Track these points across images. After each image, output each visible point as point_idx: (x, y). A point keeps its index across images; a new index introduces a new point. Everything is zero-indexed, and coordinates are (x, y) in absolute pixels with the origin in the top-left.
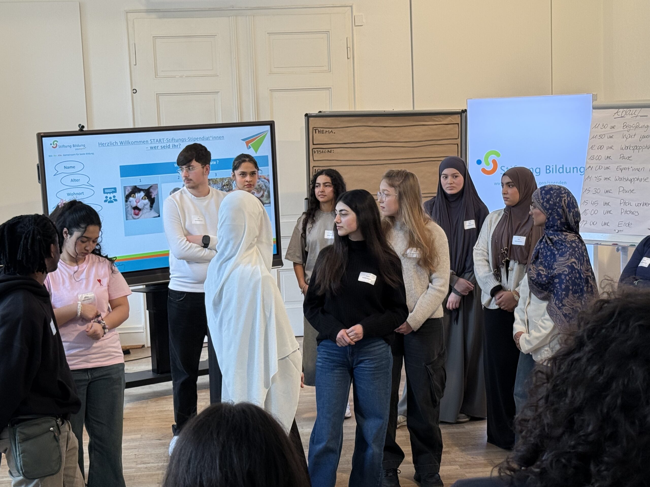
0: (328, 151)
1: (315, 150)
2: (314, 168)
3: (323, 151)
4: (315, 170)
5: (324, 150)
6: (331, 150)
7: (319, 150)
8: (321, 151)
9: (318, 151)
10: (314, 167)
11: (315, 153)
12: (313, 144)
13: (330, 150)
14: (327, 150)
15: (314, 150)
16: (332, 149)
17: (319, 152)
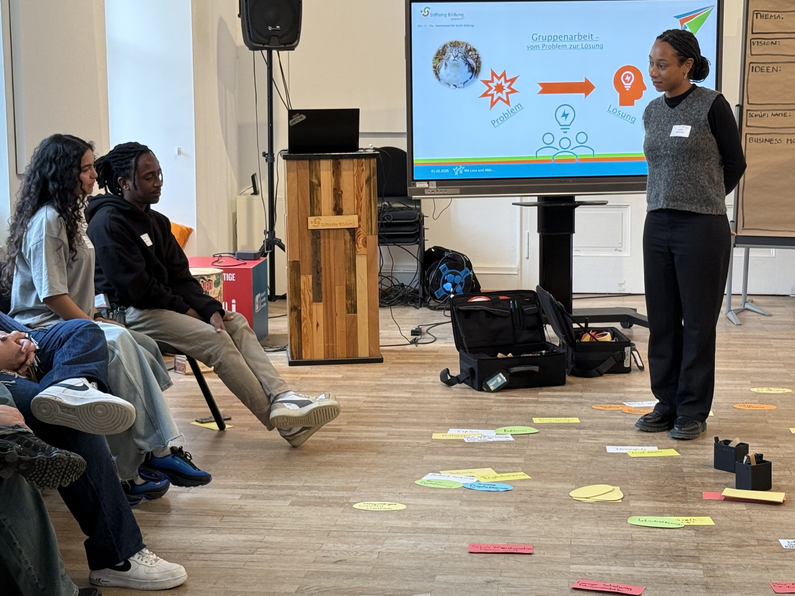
0: (772, 42)
1: (755, 41)
2: (751, 65)
4: (753, 67)
5: (766, 41)
6: (776, 42)
8: (763, 42)
9: (758, 42)
10: (751, 63)
11: (754, 44)
12: (753, 33)
13: (774, 41)
14: (770, 41)
15: (752, 41)
16: (778, 40)
17: (759, 44)
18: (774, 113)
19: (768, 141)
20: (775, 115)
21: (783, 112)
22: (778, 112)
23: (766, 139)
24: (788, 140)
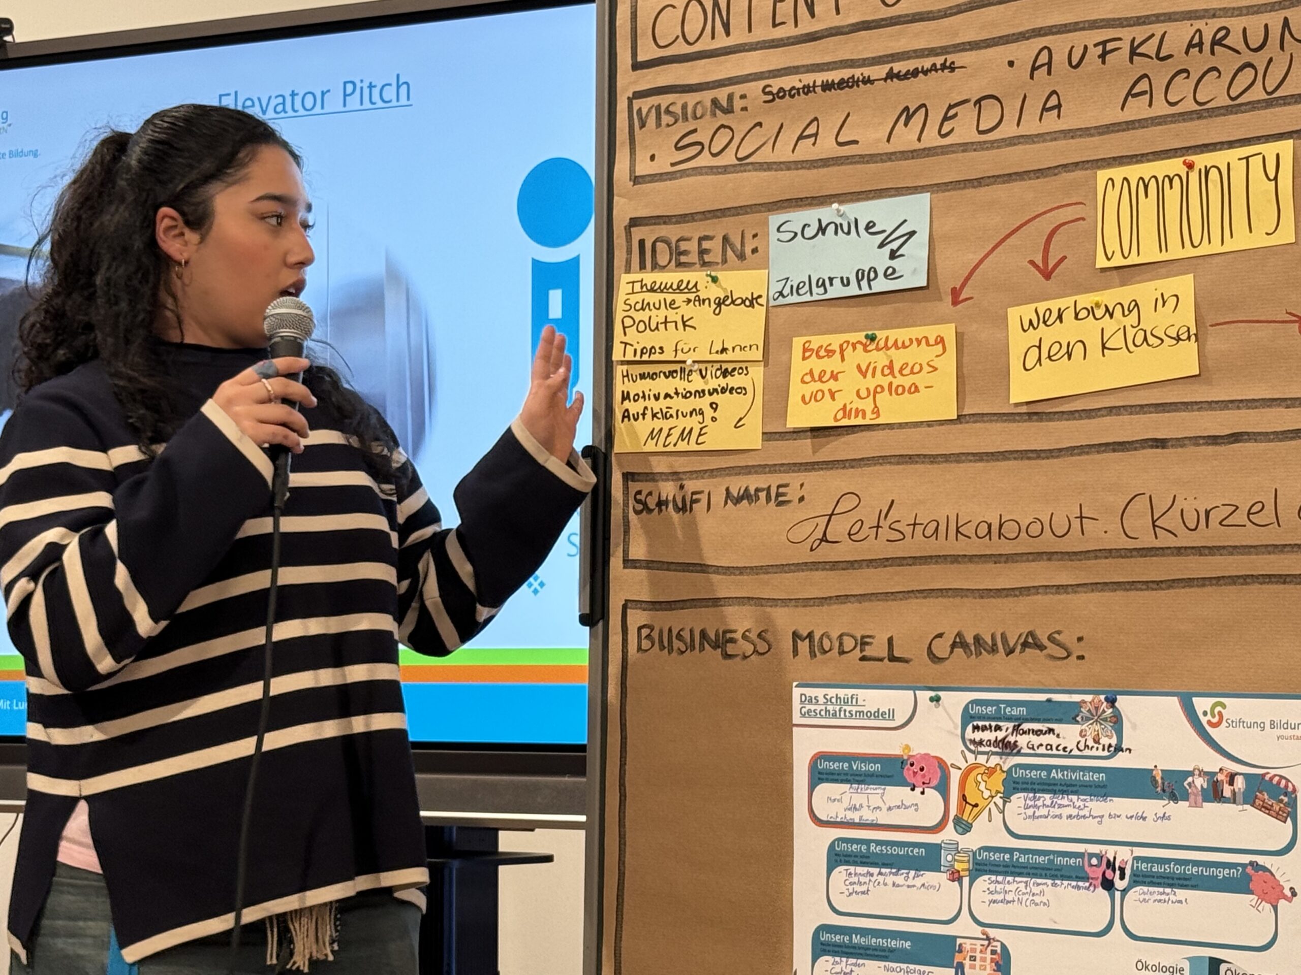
0: (715, 102)
1: (645, 104)
2: (638, 233)
3: (684, 107)
4: (642, 243)
5: (691, 99)
6: (730, 97)
7: (664, 100)
8: (677, 109)
9: (659, 106)
10: (635, 222)
11: (643, 125)
12: (637, 66)
13: (722, 94)
14: (706, 97)
15: (637, 104)
16: (738, 90)
17: (666, 119)
18: (737, 485)
19: (715, 646)
20: (738, 500)
21: (774, 480)
22: (753, 482)
23: (703, 634)
24: (795, 635)
